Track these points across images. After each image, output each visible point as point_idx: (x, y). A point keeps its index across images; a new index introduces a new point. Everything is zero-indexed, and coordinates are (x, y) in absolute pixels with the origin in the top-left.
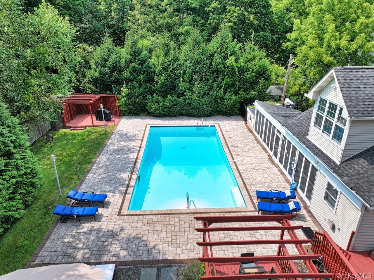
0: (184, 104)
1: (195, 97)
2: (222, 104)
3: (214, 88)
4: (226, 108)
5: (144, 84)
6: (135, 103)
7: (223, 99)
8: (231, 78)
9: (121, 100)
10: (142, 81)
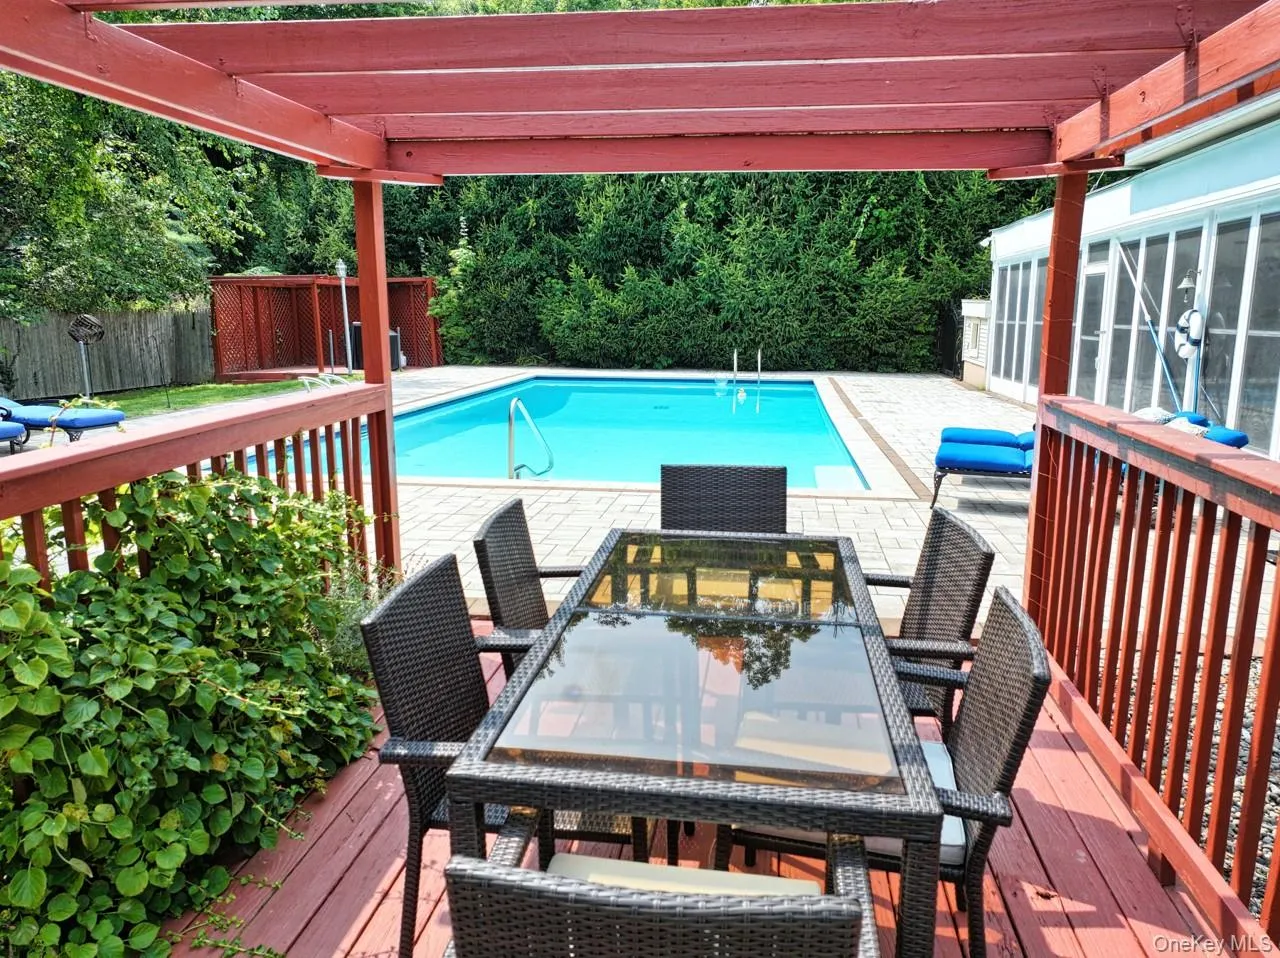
0: (691, 308)
1: (735, 272)
2: (852, 311)
3: (821, 243)
4: (871, 327)
5: (540, 238)
6: (496, 305)
7: (857, 288)
8: (892, 205)
9: (444, 292)
10: (533, 223)
